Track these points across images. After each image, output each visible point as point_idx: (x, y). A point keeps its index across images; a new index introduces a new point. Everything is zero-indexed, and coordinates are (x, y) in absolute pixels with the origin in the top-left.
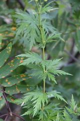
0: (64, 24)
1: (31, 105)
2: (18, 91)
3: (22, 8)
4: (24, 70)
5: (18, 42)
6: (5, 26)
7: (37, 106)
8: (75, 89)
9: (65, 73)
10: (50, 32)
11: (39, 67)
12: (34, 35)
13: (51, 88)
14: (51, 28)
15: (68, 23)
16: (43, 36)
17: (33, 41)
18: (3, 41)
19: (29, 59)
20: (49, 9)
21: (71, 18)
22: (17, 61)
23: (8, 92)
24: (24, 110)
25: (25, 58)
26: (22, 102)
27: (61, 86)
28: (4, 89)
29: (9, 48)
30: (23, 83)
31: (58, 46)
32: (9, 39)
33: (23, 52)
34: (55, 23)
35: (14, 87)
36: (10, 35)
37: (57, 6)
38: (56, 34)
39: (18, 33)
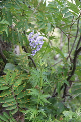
0: (53, 78)
1: (29, 115)
2: (25, 107)
3: (35, 67)
4: (30, 96)
5: (30, 83)
6: (25, 74)
7: (32, 116)
8: (53, 110)
9: (49, 102)
10: (45, 81)
11: (37, 97)
12: (38, 81)
13: (41, 107)
14: (46, 79)
15: (55, 78)
16: (42, 83)
17: (36, 84)
18: (22, 81)
19: (33, 92)
20: (47, 70)
21: (57, 76)
22: (27, 92)
23: (20, 106)
24: (26, 117)
25: (31, 91)
26: (25, 113)
27: (46, 107)
28: (18, 104)
29: (25, 85)
30: (29, 103)
31: (48, 87)
32: (26, 80)
33: (30, 88)
34: (49, 77)
35: (23, 104)
36: (27, 79)
37: (51, 69)
38: (48, 82)
39: (31, 78)
